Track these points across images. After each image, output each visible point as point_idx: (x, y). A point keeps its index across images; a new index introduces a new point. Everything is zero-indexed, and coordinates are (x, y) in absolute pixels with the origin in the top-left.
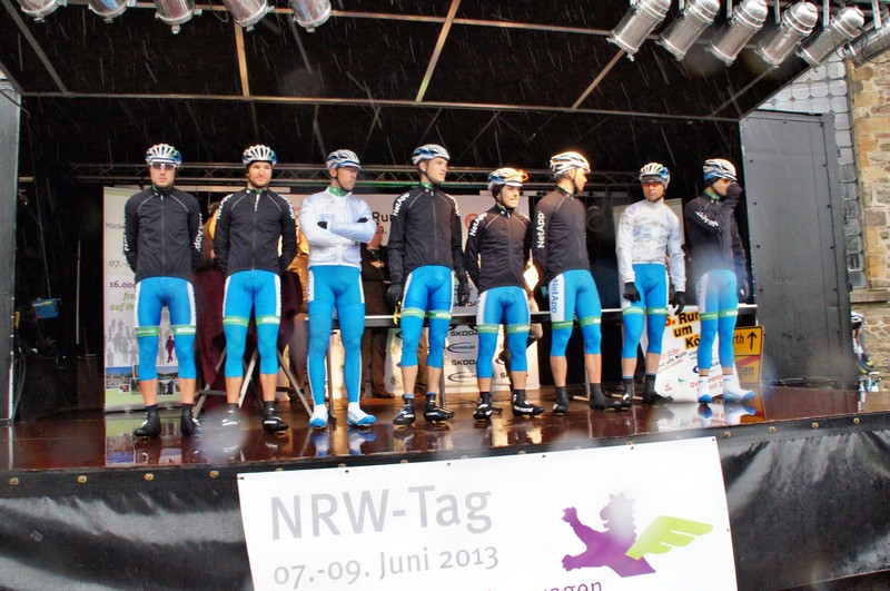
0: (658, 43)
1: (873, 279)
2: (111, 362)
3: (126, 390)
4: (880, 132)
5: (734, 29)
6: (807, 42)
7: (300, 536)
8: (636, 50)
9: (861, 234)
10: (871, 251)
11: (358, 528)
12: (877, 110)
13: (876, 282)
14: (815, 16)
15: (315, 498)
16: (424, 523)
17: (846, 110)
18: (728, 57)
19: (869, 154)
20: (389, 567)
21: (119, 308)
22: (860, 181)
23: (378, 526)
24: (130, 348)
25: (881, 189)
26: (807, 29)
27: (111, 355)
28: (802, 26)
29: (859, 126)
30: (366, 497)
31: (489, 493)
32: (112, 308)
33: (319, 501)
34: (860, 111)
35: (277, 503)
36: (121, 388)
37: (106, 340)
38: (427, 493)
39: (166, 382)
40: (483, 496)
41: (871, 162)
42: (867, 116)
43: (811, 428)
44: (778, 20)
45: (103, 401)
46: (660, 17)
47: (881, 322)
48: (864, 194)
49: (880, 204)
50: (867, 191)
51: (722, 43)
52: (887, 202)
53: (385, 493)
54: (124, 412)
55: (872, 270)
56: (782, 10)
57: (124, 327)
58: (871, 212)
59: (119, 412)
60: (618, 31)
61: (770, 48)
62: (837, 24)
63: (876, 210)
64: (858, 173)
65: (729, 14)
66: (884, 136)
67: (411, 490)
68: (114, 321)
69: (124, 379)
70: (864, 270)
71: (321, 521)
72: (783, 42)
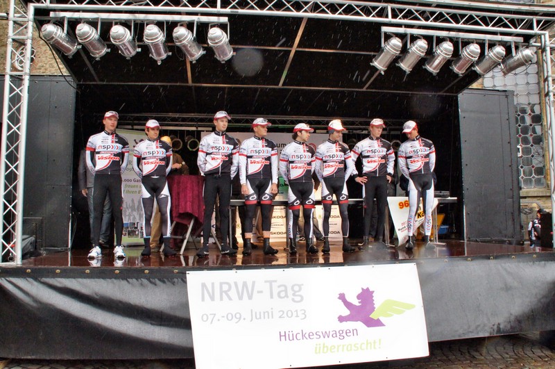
5: (436, 58)
7: (214, 301)
8: (384, 69)
9: (544, 156)
14: (479, 51)
16: (272, 297)
20: (255, 316)
24: (127, 213)
26: (475, 57)
28: (472, 56)
30: (245, 284)
31: (302, 285)
33: (223, 285)
35: (204, 285)
38: (273, 283)
44: (460, 53)
46: (397, 53)
48: (546, 132)
51: (431, 64)
53: (254, 283)
60: (376, 60)
61: (457, 66)
62: (491, 54)
65: (434, 50)
67: (266, 282)
70: (545, 177)
71: (224, 294)
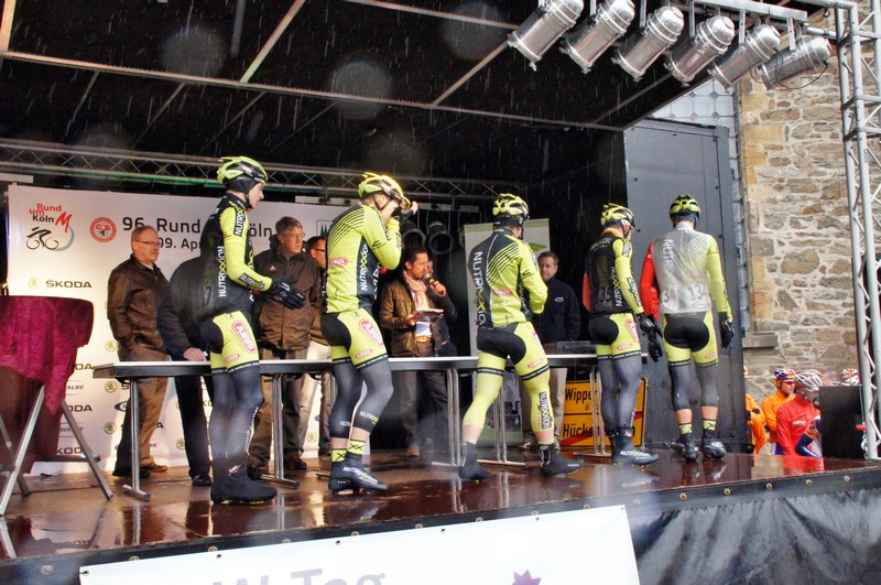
0: (563, 50)
1: (758, 320)
4: (770, 143)
5: (645, 41)
6: (720, 60)
8: (539, 58)
9: (745, 265)
10: (757, 285)
12: (767, 116)
13: (762, 324)
14: (732, 33)
17: (732, 113)
18: (636, 71)
19: (757, 169)
22: (745, 201)
25: (769, 212)
26: (722, 46)
28: (717, 43)
29: (746, 134)
31: (383, 576)
34: (748, 116)
41: (759, 179)
42: (756, 123)
43: (723, 494)
44: (692, 33)
46: (570, 23)
47: (767, 372)
48: (750, 216)
49: (768, 230)
50: (753, 213)
51: (632, 54)
52: (776, 228)
55: (758, 309)
56: (697, 22)
58: (757, 240)
60: (521, 34)
61: (681, 62)
62: (752, 42)
63: (763, 237)
64: (743, 190)
65: (642, 24)
66: (774, 148)
70: (748, 309)
72: (696, 58)
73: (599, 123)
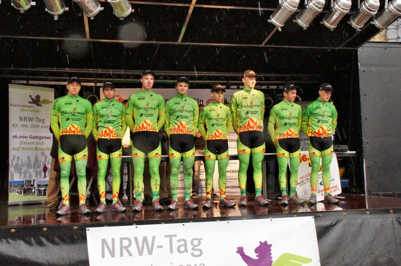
0: (294, 21)
2: (12, 178)
3: (20, 193)
5: (334, 13)
6: (375, 17)
7: (114, 257)
8: (282, 25)
11: (141, 253)
15: (122, 239)
16: (171, 251)
18: (332, 27)
21: (18, 149)
23: (150, 252)
24: (23, 171)
26: (373, 11)
27: (12, 175)
28: (371, 10)
30: (145, 239)
31: (202, 239)
32: (14, 149)
33: (124, 241)
35: (104, 242)
36: (18, 192)
37: (10, 166)
38: (173, 238)
39: (42, 189)
40: (199, 240)
43: (365, 214)
44: (359, 7)
45: (7, 199)
46: (294, 10)
51: (328, 19)
53: (154, 238)
54: (18, 205)
57: (20, 159)
59: (16, 205)
60: (273, 16)
61: (356, 20)
62: (391, 7)
65: (332, 5)
67: (166, 236)
68: (14, 156)
69: (20, 188)
71: (124, 250)
73: (343, 47)
